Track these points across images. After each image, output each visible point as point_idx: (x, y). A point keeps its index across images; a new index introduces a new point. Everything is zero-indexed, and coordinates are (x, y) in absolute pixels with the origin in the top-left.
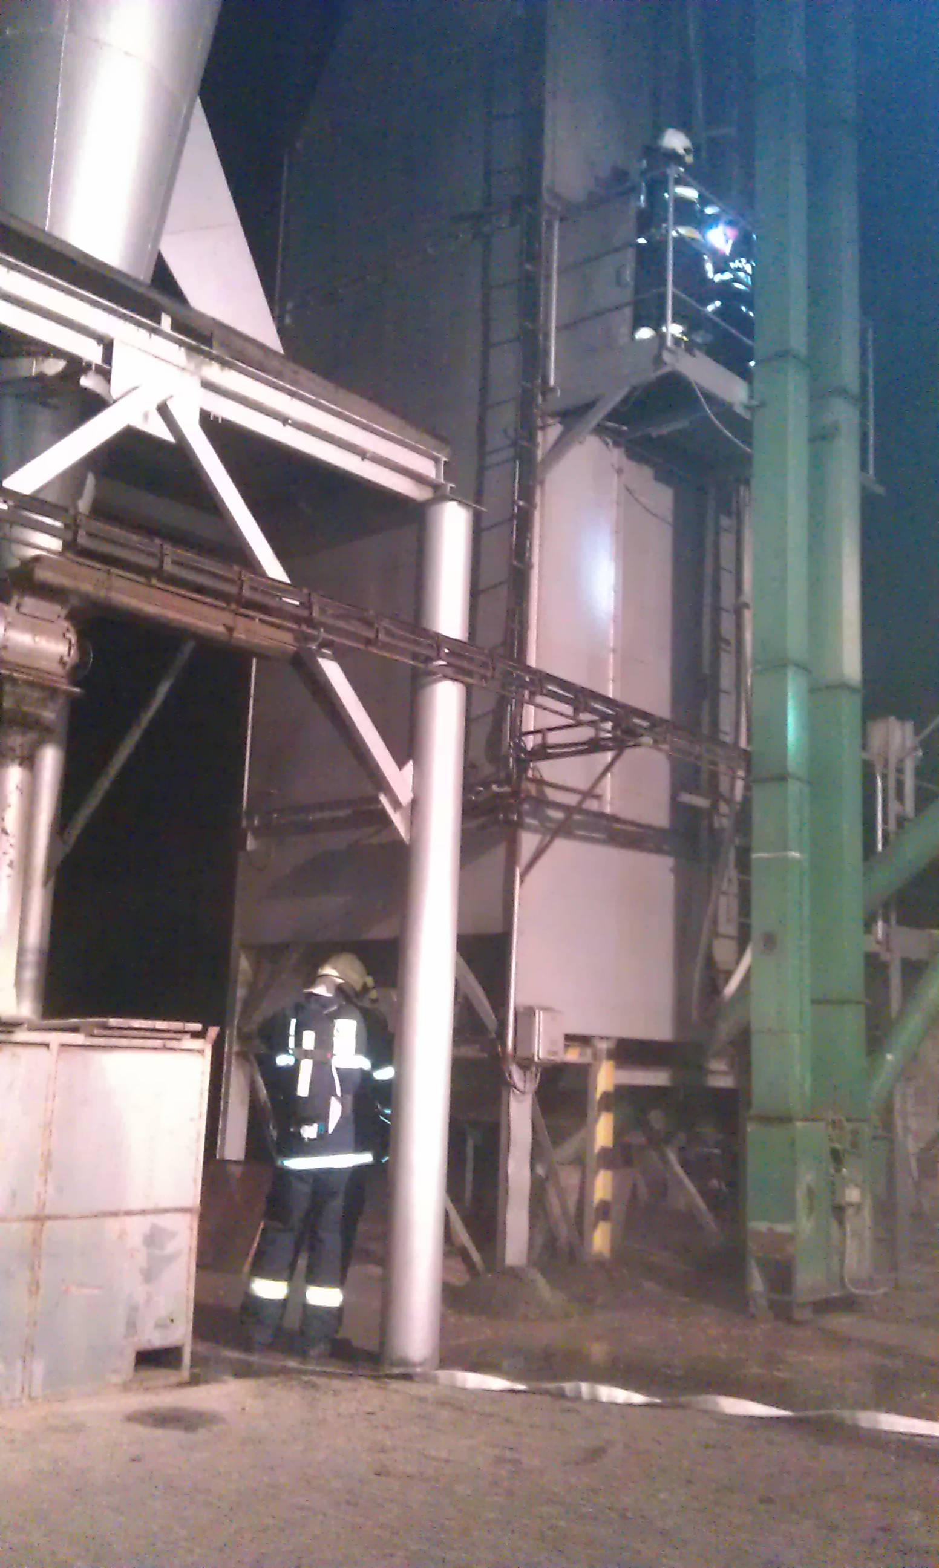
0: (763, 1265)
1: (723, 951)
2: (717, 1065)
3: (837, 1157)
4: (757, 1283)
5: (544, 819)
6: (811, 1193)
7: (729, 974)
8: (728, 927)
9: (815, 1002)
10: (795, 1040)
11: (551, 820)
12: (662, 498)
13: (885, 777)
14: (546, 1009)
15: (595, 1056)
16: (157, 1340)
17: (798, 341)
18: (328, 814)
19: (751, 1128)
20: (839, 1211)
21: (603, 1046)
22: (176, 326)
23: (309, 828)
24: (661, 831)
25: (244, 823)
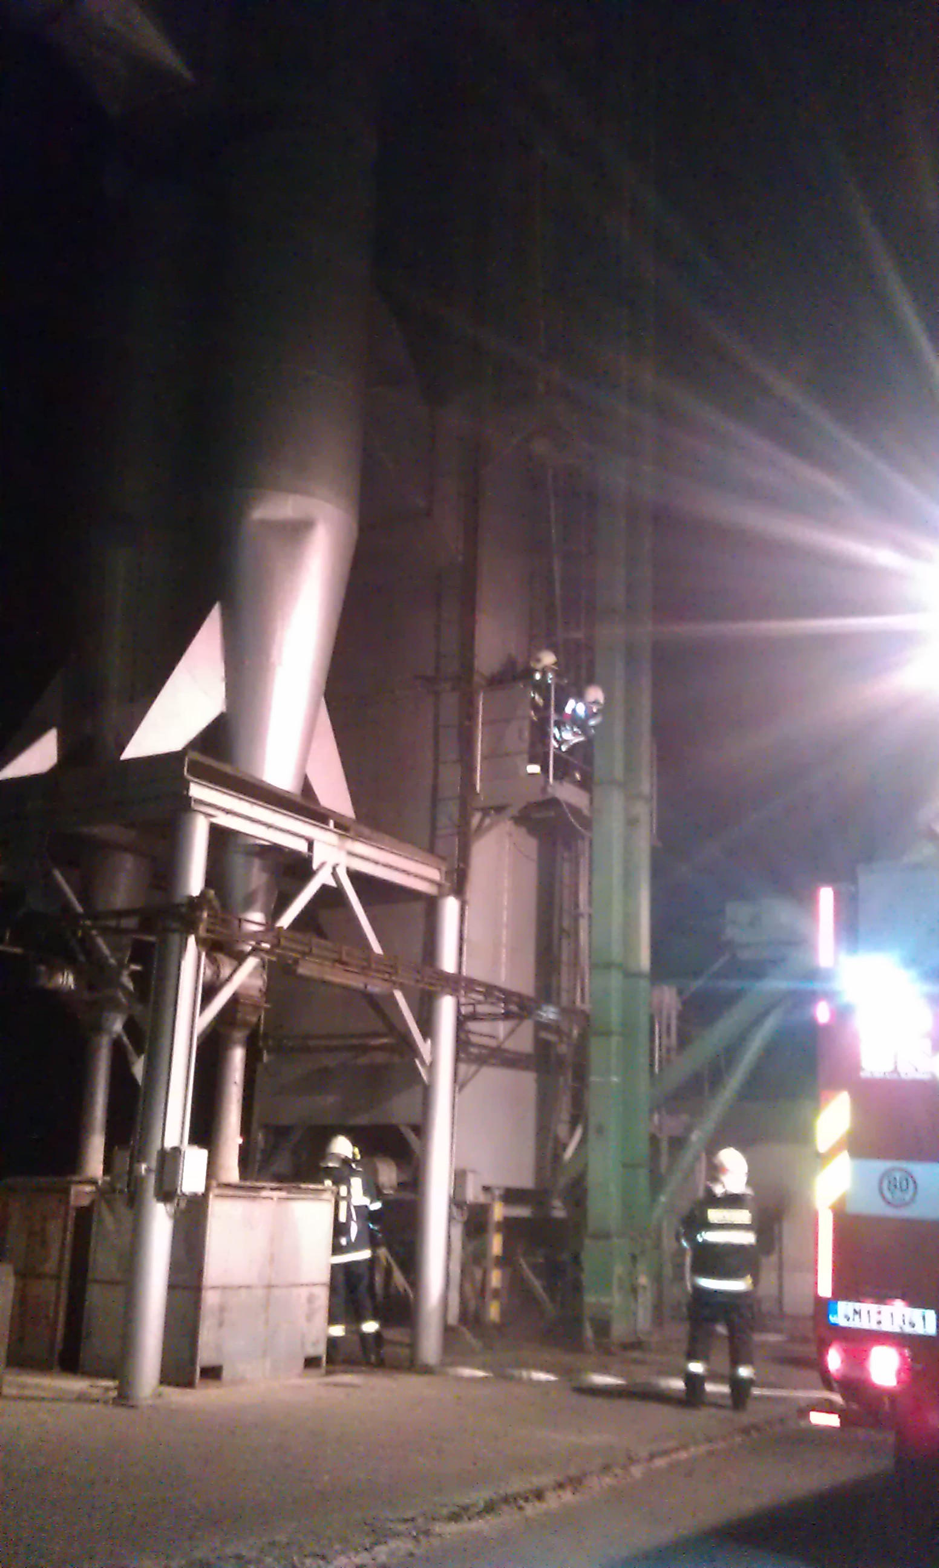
0: (592, 1320)
1: (562, 1130)
2: (557, 1203)
3: (634, 1258)
4: (589, 1333)
5: (468, 1054)
6: (620, 1279)
7: (565, 1147)
8: (565, 1116)
9: (625, 1166)
10: (613, 1189)
11: (471, 1053)
12: (531, 845)
13: (660, 1023)
14: (473, 1171)
15: (493, 1199)
16: (311, 1351)
17: (619, 772)
18: (324, 1042)
19: (587, 1242)
20: (634, 1290)
21: (497, 1193)
22: (336, 826)
23: (308, 1050)
24: (528, 1056)
25: (261, 1044)
